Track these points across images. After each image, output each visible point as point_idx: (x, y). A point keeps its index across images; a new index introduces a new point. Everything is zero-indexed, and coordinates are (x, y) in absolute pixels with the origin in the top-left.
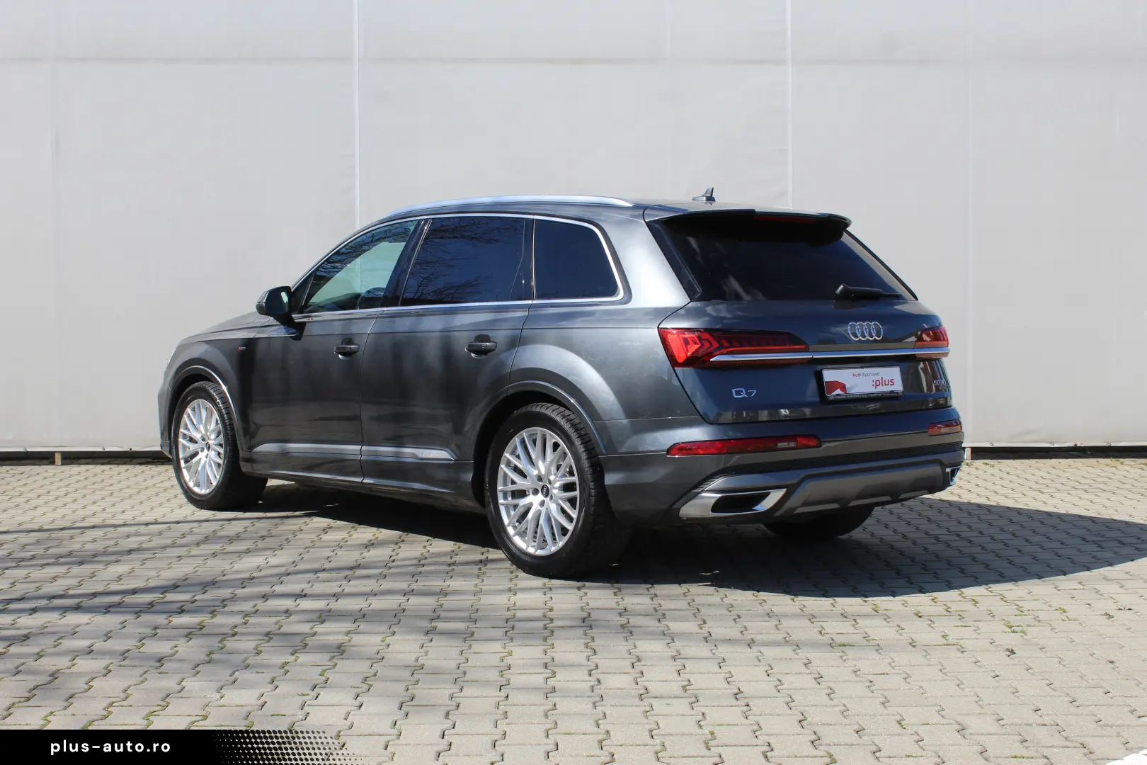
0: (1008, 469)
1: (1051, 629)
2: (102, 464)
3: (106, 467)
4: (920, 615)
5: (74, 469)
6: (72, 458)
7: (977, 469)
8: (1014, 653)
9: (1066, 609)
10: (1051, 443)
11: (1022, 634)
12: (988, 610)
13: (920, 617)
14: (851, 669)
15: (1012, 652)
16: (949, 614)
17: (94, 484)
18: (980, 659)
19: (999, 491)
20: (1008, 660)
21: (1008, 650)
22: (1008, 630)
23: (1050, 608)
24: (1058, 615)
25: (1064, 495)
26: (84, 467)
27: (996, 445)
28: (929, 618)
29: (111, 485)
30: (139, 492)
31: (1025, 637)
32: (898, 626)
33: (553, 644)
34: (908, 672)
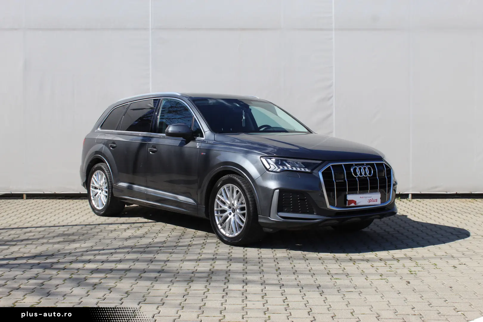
0: (427, 203)
1: (428, 273)
2: (43, 199)
3: (44, 200)
4: (373, 266)
5: (31, 201)
6: (30, 196)
7: (413, 203)
8: (410, 283)
9: (437, 264)
10: (446, 192)
11: (415, 275)
12: (403, 264)
13: (373, 267)
14: (337, 289)
15: (409, 283)
16: (386, 266)
17: (37, 207)
18: (394, 286)
19: (420, 213)
20: (406, 286)
21: (407, 282)
22: (410, 273)
23: (430, 264)
24: (433, 267)
25: (448, 214)
26: (35, 200)
27: (422, 193)
28: (376, 267)
29: (45, 208)
30: (55, 211)
31: (416, 276)
32: (362, 271)
33: (212, 277)
34: (361, 291)
